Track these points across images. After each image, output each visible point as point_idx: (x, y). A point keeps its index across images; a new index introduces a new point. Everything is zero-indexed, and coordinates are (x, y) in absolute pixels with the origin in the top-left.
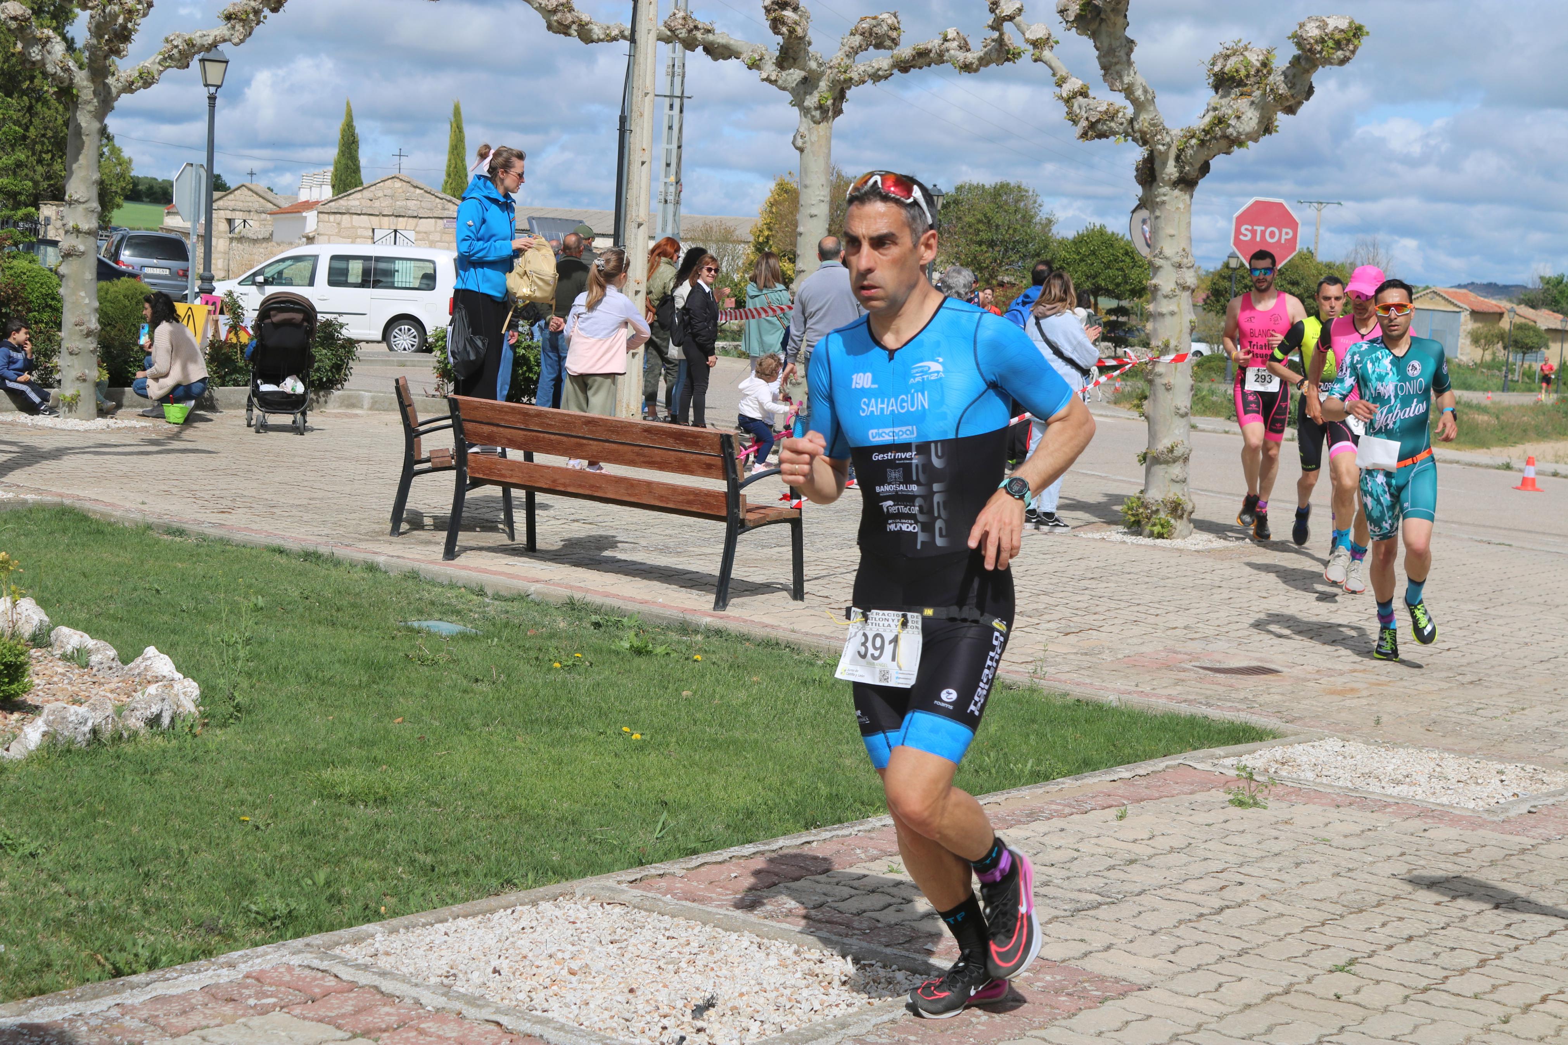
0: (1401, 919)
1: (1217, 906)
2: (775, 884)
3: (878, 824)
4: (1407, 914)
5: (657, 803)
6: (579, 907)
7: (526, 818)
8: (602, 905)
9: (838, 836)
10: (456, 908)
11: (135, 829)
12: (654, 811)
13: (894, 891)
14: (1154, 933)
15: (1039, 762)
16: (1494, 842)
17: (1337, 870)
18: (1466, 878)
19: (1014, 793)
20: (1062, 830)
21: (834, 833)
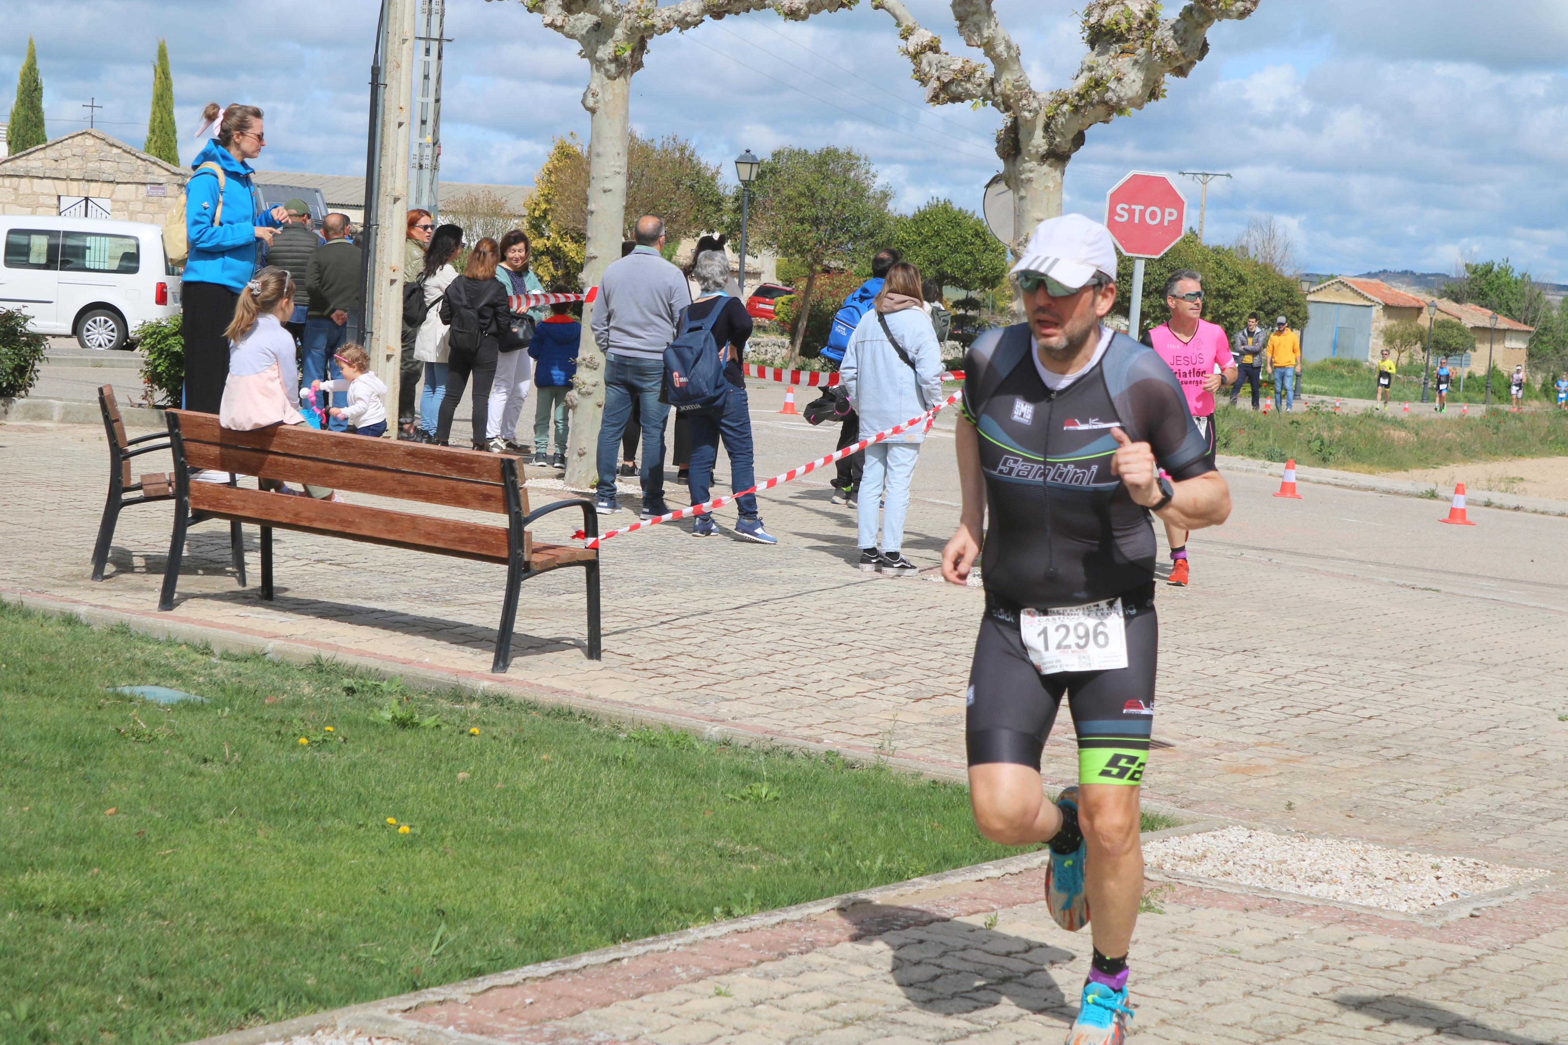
2: (579, 1012)
3: (701, 936)
5: (432, 912)
6: (342, 1042)
7: (272, 931)
8: (370, 1040)
9: (652, 951)
12: (429, 922)
13: (724, 1019)
15: (890, 858)
16: (1431, 953)
17: (1249, 988)
18: (1401, 998)
20: (921, 942)
21: (649, 947)
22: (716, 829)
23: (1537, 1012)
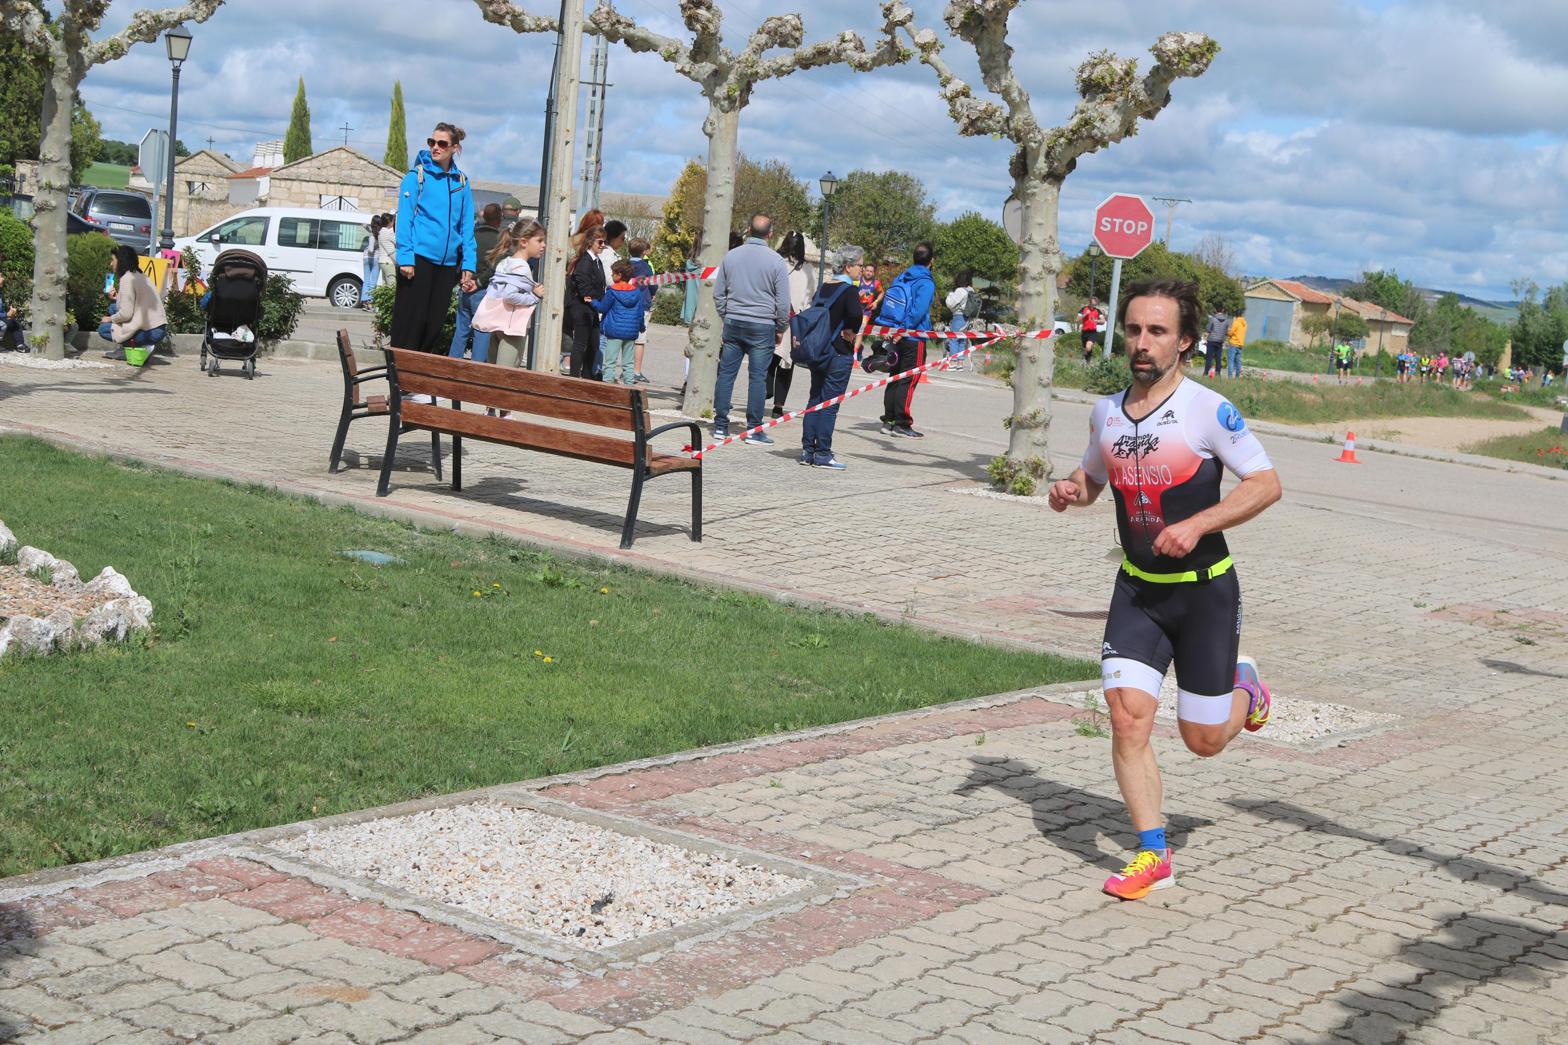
0: (1224, 838)
1: (1062, 823)
2: (669, 795)
3: (763, 744)
4: (1229, 834)
5: (564, 720)
6: (492, 810)
7: (446, 730)
8: (512, 810)
9: (726, 753)
10: (381, 809)
11: (91, 731)
12: (562, 727)
13: (776, 803)
14: (1006, 846)
15: (908, 691)
16: (1307, 772)
17: (1169, 794)
18: (1282, 803)
19: (885, 719)
20: (927, 753)
21: (723, 750)
22: (779, 667)
23: (1384, 817)
